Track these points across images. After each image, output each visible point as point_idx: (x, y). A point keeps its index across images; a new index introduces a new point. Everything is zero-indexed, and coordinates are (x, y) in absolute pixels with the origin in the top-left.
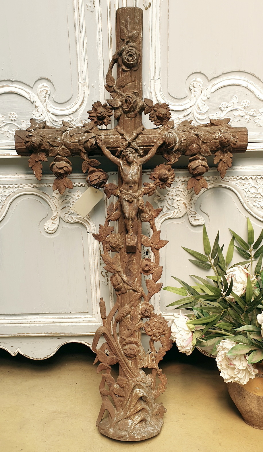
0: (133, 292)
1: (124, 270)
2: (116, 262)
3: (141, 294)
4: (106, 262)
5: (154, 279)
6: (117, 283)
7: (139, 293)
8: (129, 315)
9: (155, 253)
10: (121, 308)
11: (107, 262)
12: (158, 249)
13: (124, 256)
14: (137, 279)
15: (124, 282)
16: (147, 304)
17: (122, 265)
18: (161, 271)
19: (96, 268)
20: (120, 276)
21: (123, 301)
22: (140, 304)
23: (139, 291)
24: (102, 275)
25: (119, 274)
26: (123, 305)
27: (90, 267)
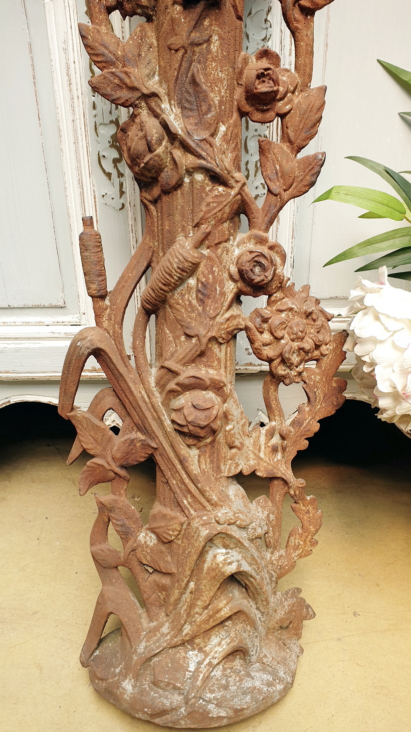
0: (208, 185)
1: (172, 86)
3: (239, 193)
4: (99, 59)
5: (292, 135)
6: (141, 146)
7: (232, 188)
8: (192, 281)
9: (297, 28)
10: (161, 254)
12: (309, 12)
14: (223, 128)
15: (172, 137)
16: (262, 241)
17: (165, 67)
18: (317, 104)
20: (157, 116)
21: (167, 223)
22: (234, 239)
23: (232, 182)
25: (153, 104)
26: (168, 241)
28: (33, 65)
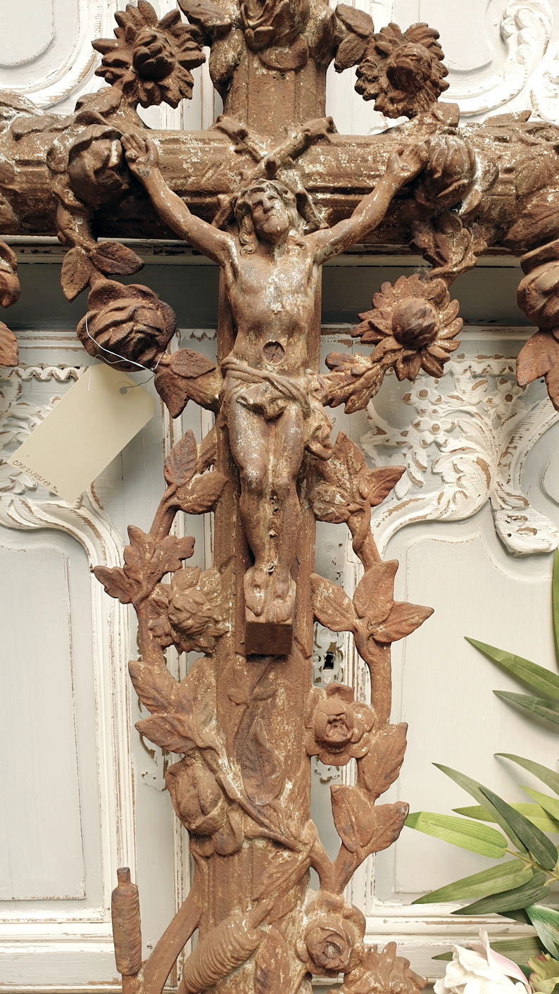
0: (270, 852)
1: (230, 741)
2: (195, 699)
3: (309, 856)
4: (149, 702)
5: (369, 781)
6: (193, 806)
7: (299, 852)
8: (249, 966)
9: (371, 661)
10: (212, 921)
11: (154, 699)
12: (384, 645)
13: (235, 671)
14: (289, 786)
15: (231, 801)
16: (334, 907)
17: (224, 716)
18: (398, 746)
19: (122, 716)
20: (213, 771)
21: (220, 889)
22: (302, 903)
23: (300, 846)
24: (146, 748)
25: (209, 757)
26: (222, 912)
27: (96, 714)
28: (71, 635)
